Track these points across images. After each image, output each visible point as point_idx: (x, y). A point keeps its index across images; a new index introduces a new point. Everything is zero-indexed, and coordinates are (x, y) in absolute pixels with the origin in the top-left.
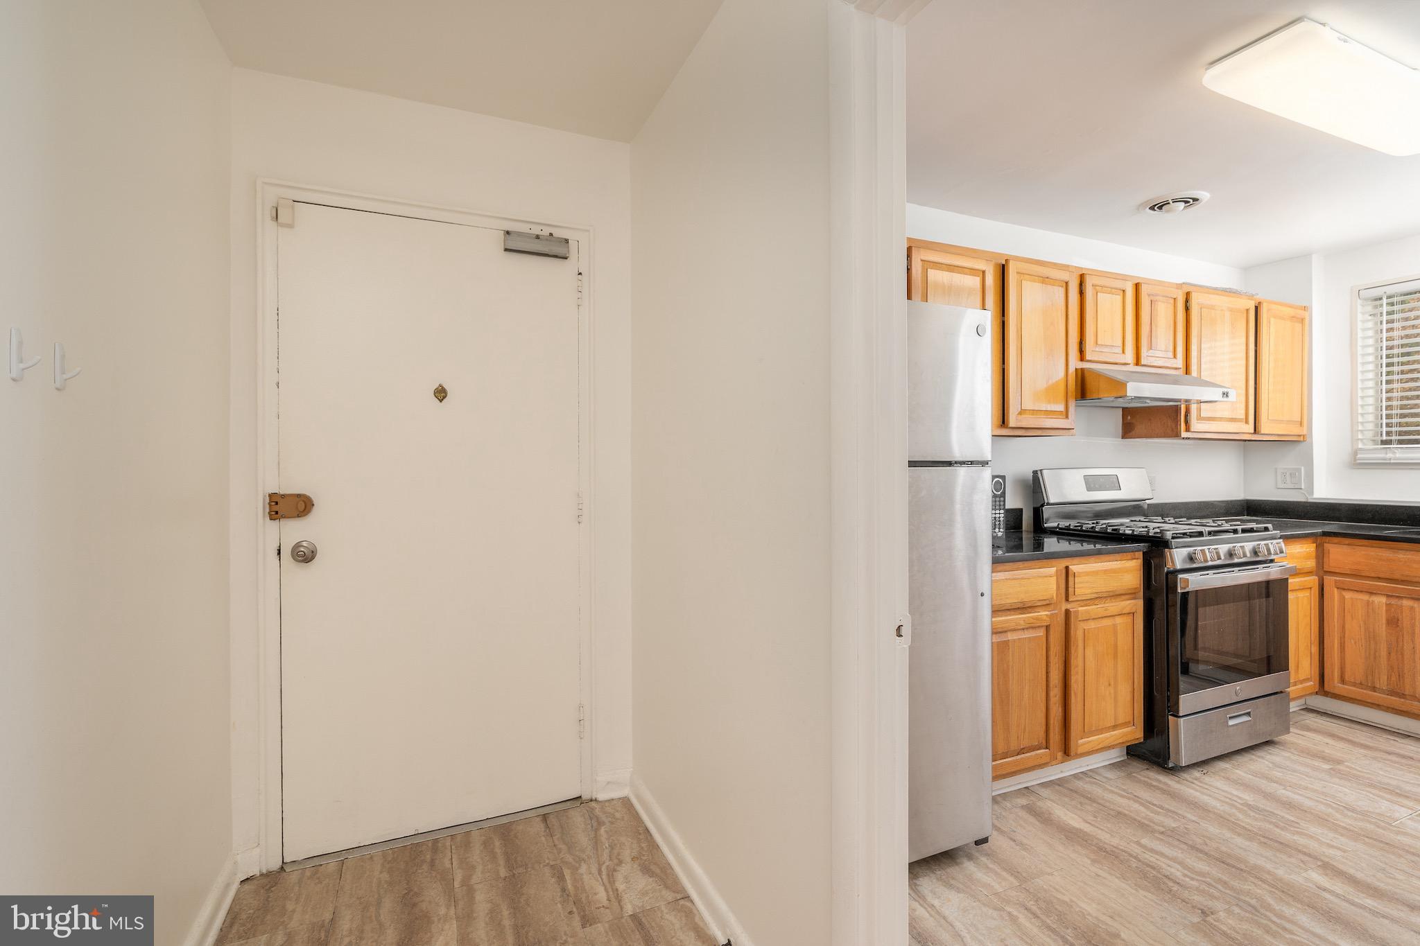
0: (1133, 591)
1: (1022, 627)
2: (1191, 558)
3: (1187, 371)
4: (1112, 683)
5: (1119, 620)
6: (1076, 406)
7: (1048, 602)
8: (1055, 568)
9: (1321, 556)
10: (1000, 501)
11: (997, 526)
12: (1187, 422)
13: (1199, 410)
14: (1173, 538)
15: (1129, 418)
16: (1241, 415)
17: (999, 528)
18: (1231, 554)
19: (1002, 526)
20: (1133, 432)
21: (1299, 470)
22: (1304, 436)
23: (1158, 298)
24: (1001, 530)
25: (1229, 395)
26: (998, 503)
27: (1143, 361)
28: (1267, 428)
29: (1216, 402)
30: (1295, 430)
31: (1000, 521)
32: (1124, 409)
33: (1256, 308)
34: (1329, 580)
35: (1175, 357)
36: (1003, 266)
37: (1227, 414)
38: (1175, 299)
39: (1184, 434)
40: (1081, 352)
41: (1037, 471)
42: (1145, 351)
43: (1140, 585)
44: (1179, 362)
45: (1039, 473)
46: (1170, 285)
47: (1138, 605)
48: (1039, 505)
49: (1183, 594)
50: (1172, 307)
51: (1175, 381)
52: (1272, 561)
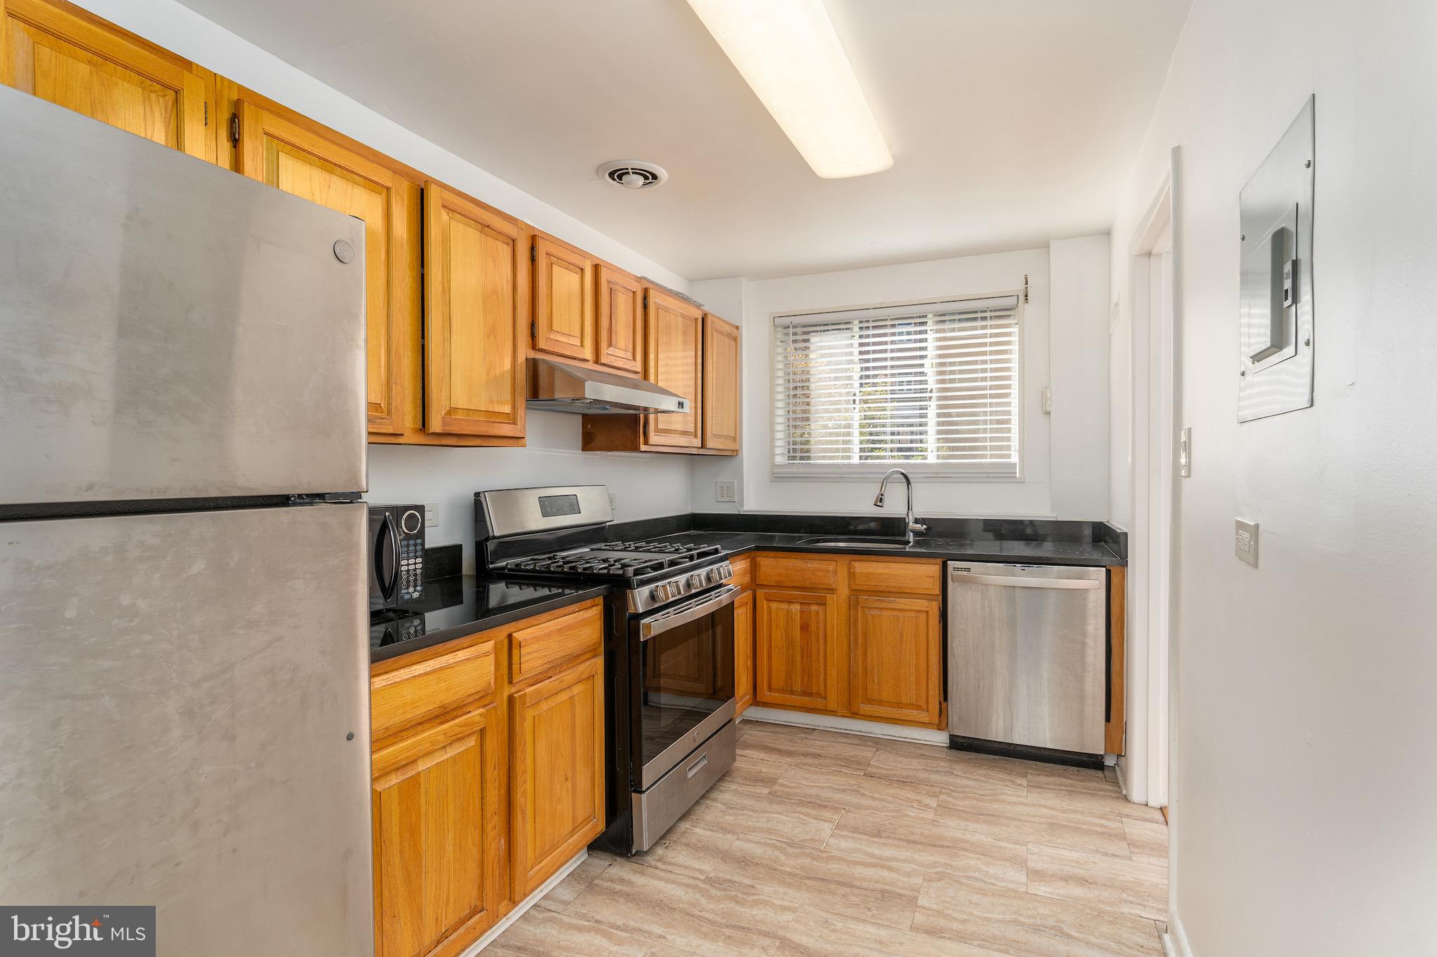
0: (594, 647)
1: (440, 746)
2: (653, 597)
3: (646, 376)
4: (570, 776)
5: (577, 689)
6: (527, 408)
7: (482, 694)
8: (493, 642)
9: (754, 569)
10: (415, 545)
11: (412, 583)
12: (645, 434)
13: (656, 421)
14: (635, 574)
15: (589, 426)
16: (691, 428)
17: (415, 586)
18: (688, 585)
19: (419, 582)
20: (593, 444)
21: (734, 483)
22: (737, 450)
23: (618, 287)
24: (419, 588)
25: (684, 405)
26: (412, 548)
27: (603, 360)
28: (711, 443)
29: (673, 411)
30: (729, 445)
31: (415, 575)
32: (585, 416)
33: (703, 318)
34: (761, 593)
35: (634, 359)
36: (422, 190)
37: (680, 427)
38: (634, 292)
39: (643, 448)
40: (533, 336)
41: (479, 493)
42: (606, 348)
43: (601, 637)
44: (638, 366)
45: (482, 495)
46: (629, 275)
47: (599, 663)
48: (483, 538)
49: (646, 642)
50: (632, 300)
51: (635, 386)
52: (720, 586)
